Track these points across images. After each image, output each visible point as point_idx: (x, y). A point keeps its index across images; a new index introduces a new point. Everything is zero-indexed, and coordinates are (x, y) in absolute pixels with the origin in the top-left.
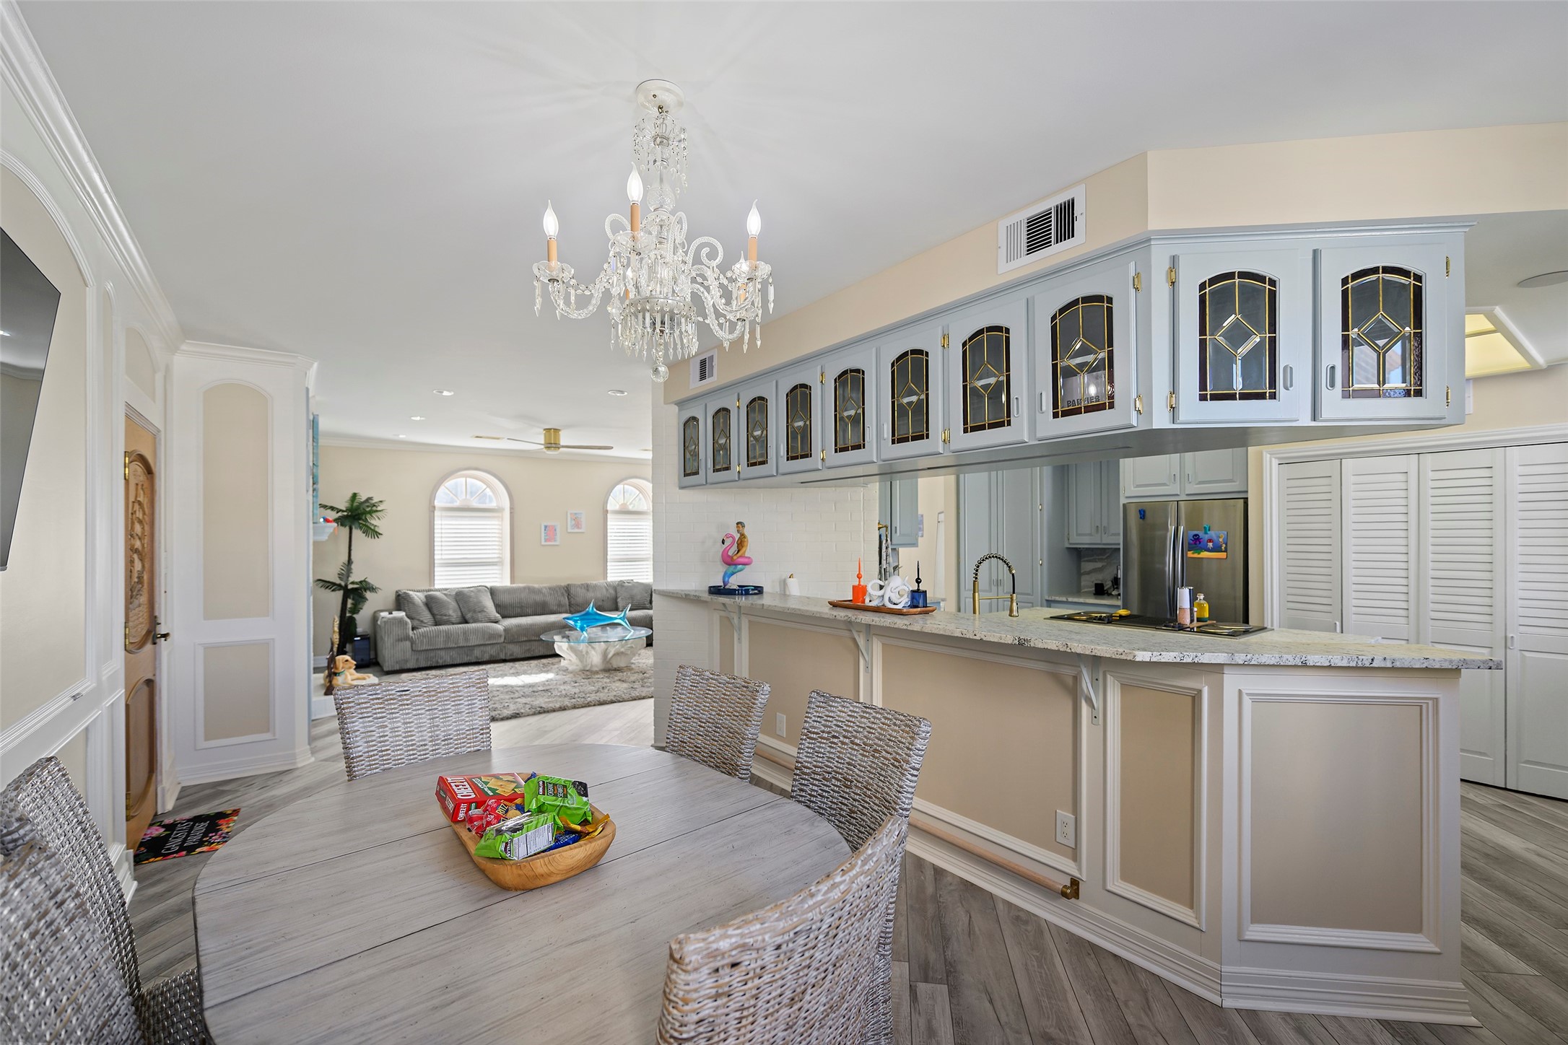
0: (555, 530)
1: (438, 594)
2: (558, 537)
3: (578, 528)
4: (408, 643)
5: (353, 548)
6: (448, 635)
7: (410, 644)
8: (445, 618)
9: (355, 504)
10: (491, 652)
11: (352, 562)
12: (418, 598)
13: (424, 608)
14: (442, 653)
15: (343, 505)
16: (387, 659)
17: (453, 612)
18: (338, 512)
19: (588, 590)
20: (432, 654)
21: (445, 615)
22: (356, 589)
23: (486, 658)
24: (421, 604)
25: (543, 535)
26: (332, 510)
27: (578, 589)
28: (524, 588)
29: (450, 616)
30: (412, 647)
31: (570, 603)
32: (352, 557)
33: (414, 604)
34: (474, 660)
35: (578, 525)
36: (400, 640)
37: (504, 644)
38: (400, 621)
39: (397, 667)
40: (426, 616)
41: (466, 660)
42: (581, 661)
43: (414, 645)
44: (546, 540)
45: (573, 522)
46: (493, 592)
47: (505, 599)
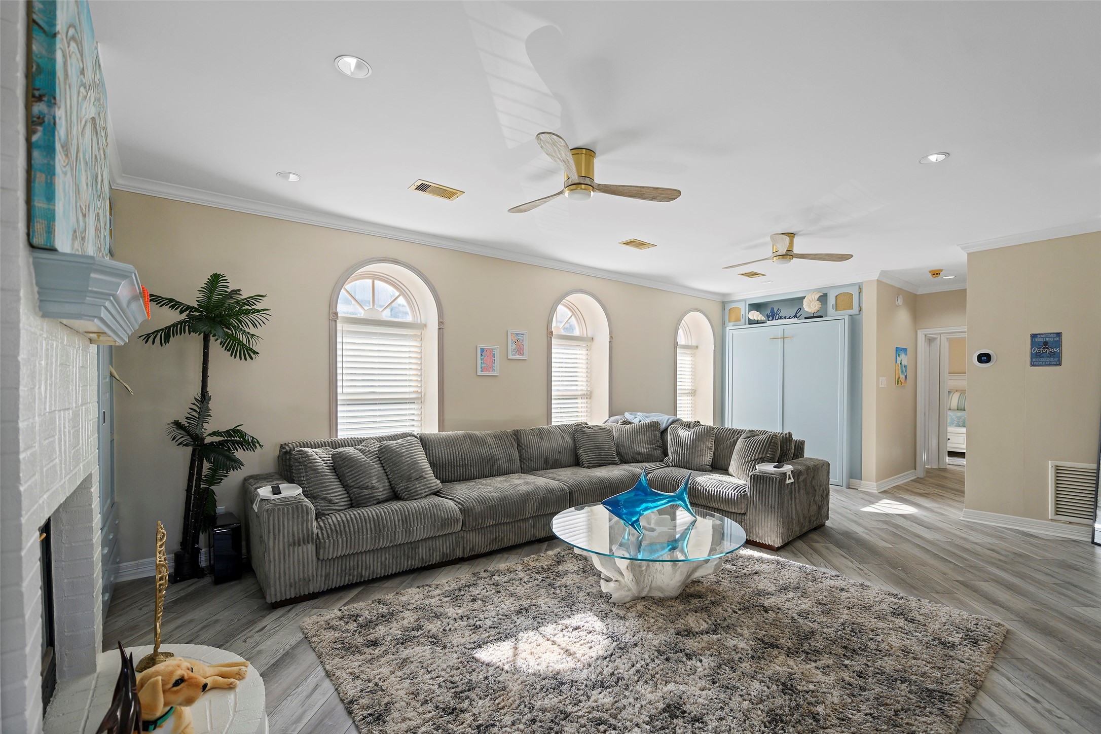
0: (494, 356)
1: (350, 450)
2: (497, 366)
3: (521, 354)
4: (311, 548)
5: (210, 373)
6: (378, 525)
7: (314, 548)
8: (366, 492)
9: (215, 298)
10: (443, 548)
11: (210, 399)
12: (320, 457)
13: (330, 477)
14: (369, 559)
15: (192, 298)
16: (272, 582)
17: (378, 484)
18: (181, 312)
19: (542, 438)
20: (352, 563)
21: (366, 488)
22: (220, 443)
23: (436, 558)
24: (327, 471)
25: (479, 361)
26: (172, 307)
27: (531, 437)
28: (464, 436)
29: (373, 488)
30: (317, 553)
31: (520, 456)
32: (210, 389)
33: (315, 470)
34: (417, 564)
35: (520, 351)
36: (297, 543)
37: (462, 534)
38: (294, 506)
39: (291, 594)
40: (336, 492)
41: (406, 565)
42: (637, 583)
43: (322, 551)
44: (483, 370)
45: (514, 346)
46: (424, 441)
47: (442, 453)
